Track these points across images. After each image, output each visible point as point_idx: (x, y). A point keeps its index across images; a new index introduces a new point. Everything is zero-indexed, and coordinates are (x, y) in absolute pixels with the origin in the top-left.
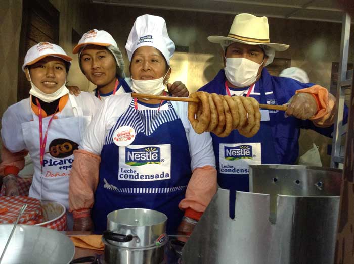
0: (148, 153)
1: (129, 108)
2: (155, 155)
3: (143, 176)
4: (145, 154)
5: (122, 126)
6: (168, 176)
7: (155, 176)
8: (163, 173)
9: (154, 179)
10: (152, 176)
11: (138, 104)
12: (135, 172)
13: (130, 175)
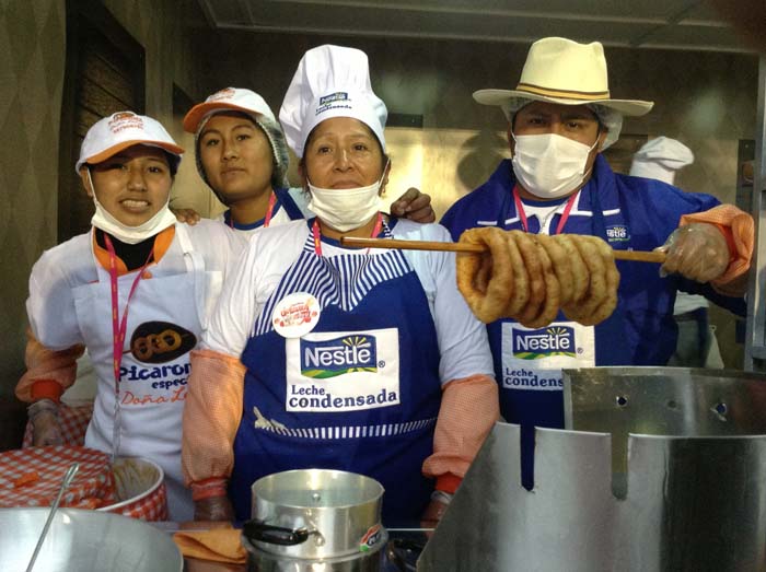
0: (350, 348)
1: (304, 252)
2: (365, 353)
3: (341, 400)
4: (343, 351)
5: (290, 292)
6: (395, 398)
7: (366, 399)
8: (384, 391)
9: (366, 406)
10: (360, 400)
11: (322, 244)
12: (322, 391)
13: (312, 400)
